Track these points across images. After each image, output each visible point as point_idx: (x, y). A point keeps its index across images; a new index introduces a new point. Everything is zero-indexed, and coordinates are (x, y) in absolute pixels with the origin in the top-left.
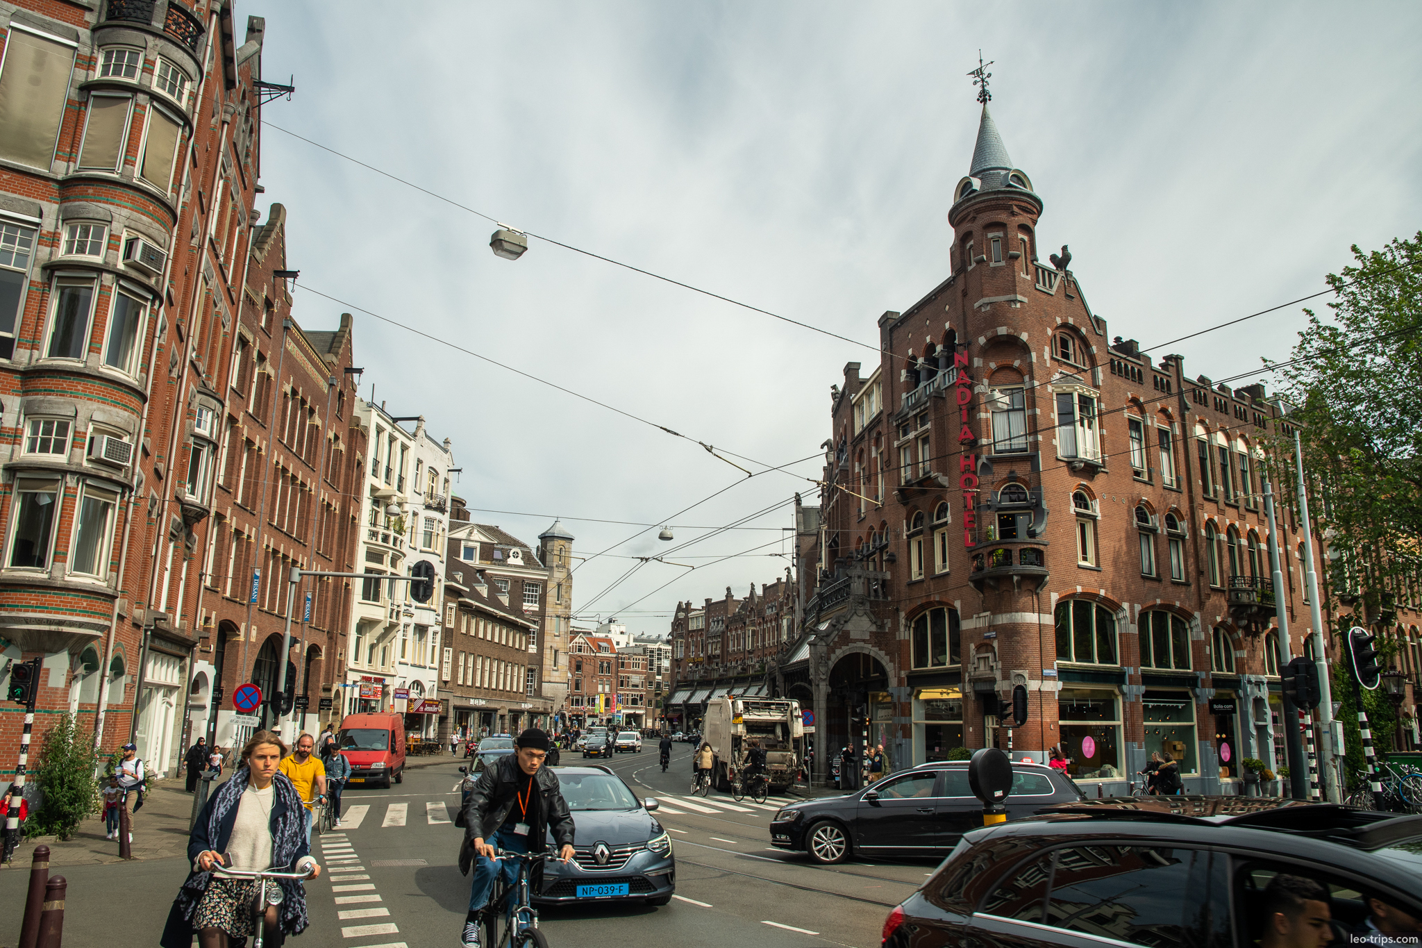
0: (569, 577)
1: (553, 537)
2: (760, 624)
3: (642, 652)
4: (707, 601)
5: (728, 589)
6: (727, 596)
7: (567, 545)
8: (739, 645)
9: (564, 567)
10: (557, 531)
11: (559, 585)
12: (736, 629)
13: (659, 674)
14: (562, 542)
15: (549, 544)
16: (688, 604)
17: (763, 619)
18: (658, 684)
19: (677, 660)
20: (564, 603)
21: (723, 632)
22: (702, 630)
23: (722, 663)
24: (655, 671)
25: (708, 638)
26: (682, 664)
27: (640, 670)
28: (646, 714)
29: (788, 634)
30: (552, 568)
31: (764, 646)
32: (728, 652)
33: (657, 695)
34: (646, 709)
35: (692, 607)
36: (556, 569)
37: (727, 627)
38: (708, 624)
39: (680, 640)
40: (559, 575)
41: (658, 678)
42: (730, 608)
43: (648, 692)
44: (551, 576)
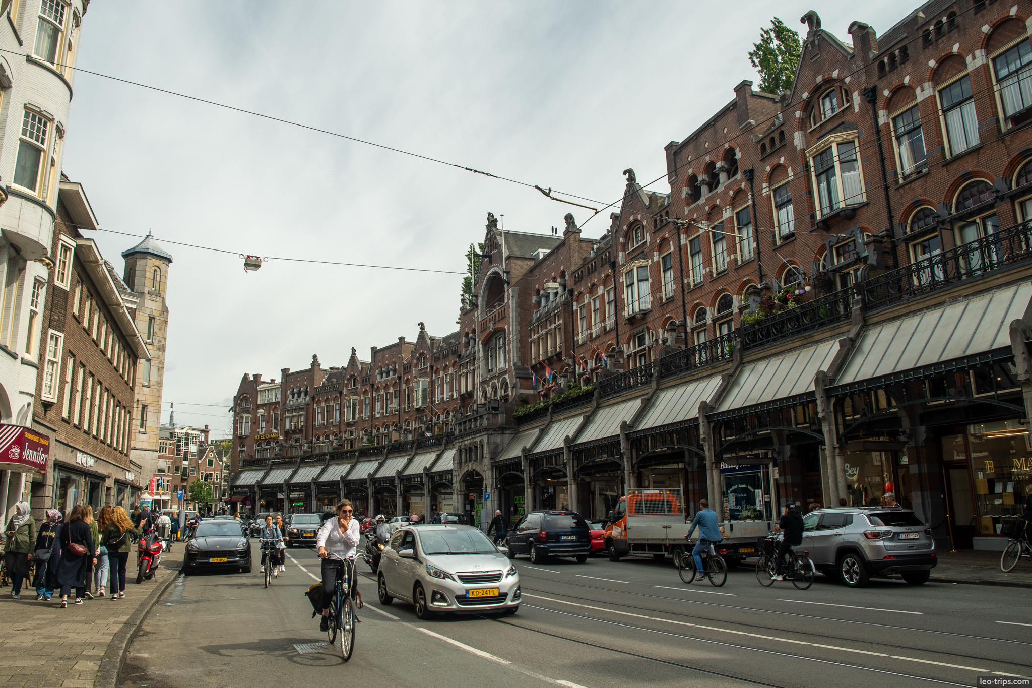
0: (165, 310)
1: (146, 254)
2: (365, 392)
3: (168, 436)
4: (285, 371)
5: (315, 357)
6: (313, 365)
7: (163, 266)
8: (330, 416)
9: (158, 295)
10: (153, 246)
11: (151, 319)
12: (327, 400)
13: (186, 459)
14: (157, 262)
15: (140, 263)
16: (257, 377)
17: (373, 385)
18: (185, 469)
19: (241, 438)
20: (156, 343)
21: (308, 405)
22: (277, 403)
23: (306, 439)
24: (182, 456)
25: (285, 411)
26: (247, 442)
27: (167, 454)
28: (172, 500)
29: (424, 398)
30: (141, 294)
31: (372, 416)
32: (314, 426)
33: (183, 480)
34: (172, 495)
35: (262, 379)
36: (147, 296)
37: (313, 398)
38: (284, 396)
39: (245, 415)
40: (151, 305)
41: (186, 463)
42: (316, 378)
43: (174, 477)
44: (141, 305)
